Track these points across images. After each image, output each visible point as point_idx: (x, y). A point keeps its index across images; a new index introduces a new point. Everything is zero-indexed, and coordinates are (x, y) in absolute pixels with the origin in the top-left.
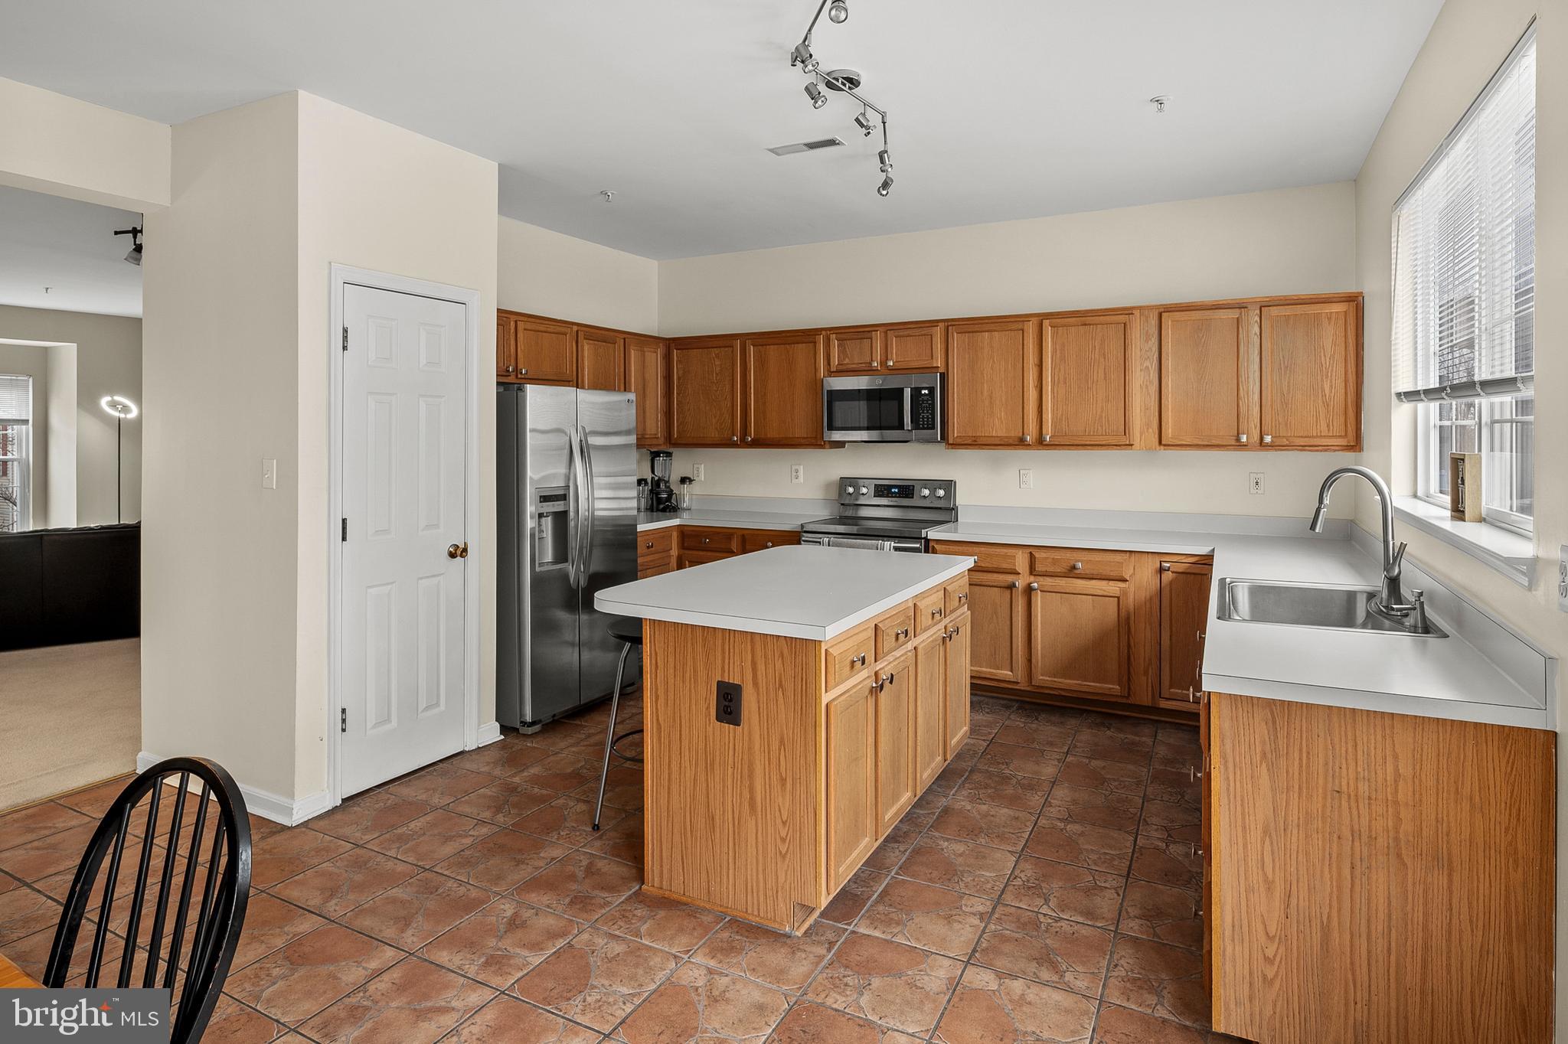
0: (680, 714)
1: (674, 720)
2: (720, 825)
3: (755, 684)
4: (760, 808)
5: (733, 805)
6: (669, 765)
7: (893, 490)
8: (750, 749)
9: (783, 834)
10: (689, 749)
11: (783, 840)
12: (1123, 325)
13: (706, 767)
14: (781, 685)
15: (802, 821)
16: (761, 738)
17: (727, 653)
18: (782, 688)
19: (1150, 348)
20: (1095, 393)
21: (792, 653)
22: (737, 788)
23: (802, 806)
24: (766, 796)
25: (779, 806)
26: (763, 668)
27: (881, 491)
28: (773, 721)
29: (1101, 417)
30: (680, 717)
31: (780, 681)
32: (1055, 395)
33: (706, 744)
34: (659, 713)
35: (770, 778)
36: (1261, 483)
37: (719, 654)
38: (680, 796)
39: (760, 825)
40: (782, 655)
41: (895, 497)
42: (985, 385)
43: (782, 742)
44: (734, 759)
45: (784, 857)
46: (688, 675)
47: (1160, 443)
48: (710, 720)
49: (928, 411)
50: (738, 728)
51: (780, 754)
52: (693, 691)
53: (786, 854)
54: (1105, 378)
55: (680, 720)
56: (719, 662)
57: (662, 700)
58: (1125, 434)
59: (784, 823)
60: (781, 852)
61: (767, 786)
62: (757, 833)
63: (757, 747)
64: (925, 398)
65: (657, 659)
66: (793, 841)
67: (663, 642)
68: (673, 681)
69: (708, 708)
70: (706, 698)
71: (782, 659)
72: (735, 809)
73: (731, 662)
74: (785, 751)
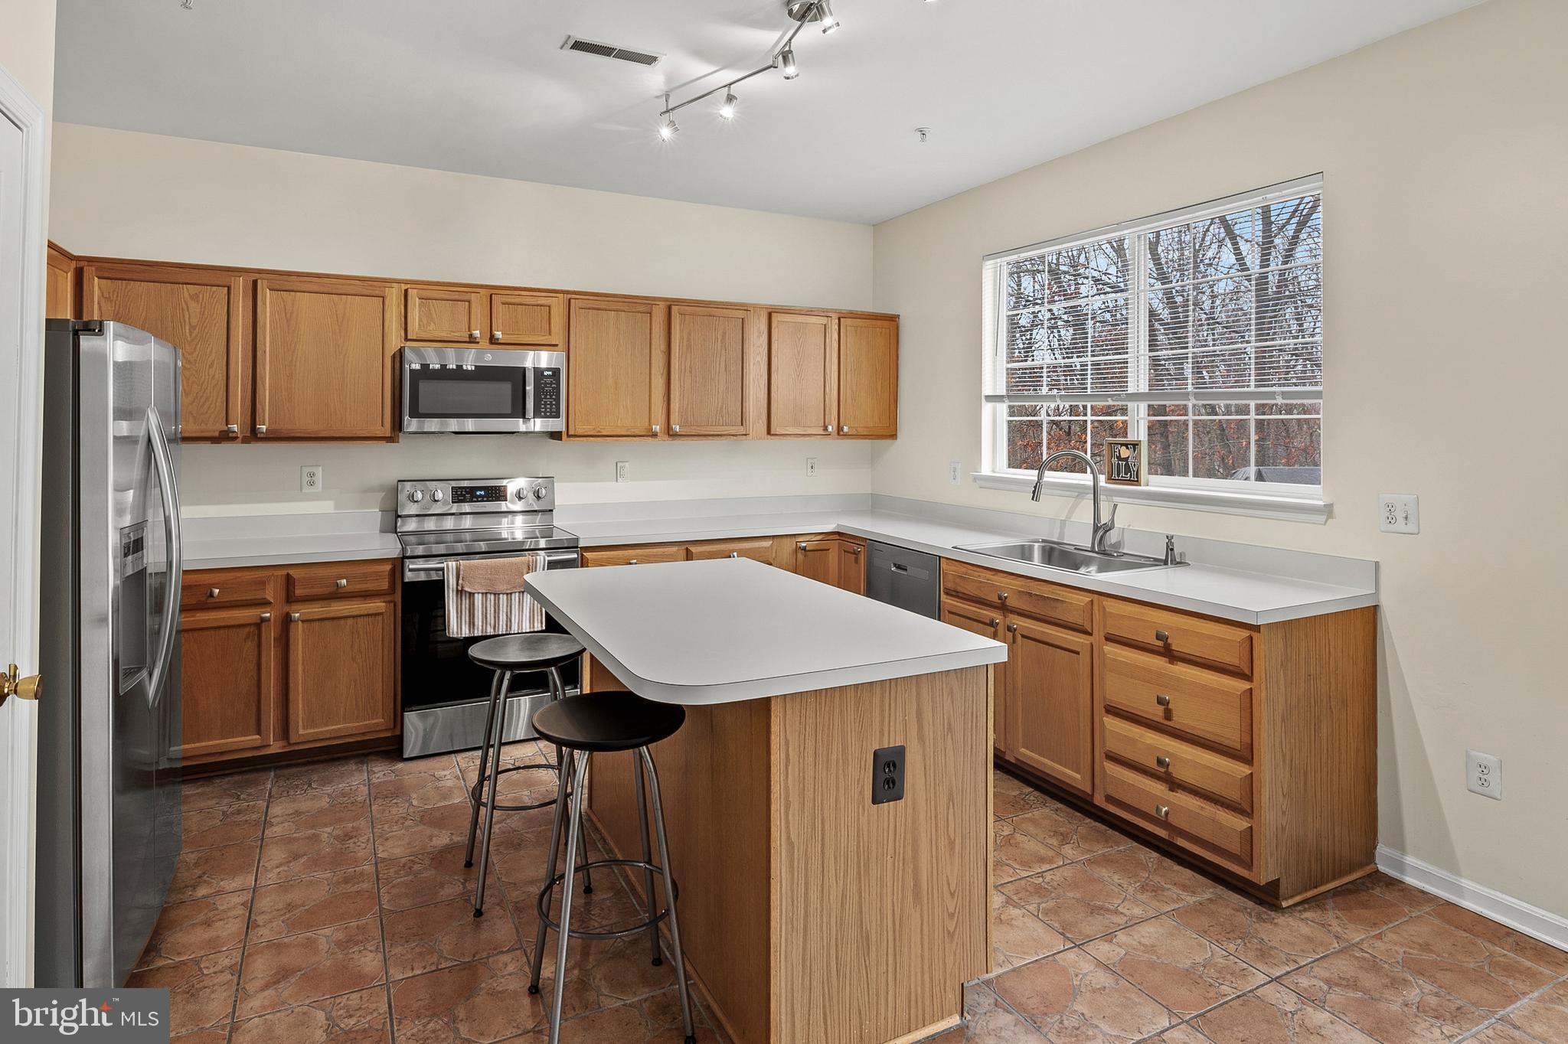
0: (822, 815)
1: (814, 827)
2: (877, 941)
3: (921, 738)
4: (925, 893)
5: (893, 903)
6: (806, 894)
7: (478, 493)
8: (914, 821)
9: (951, 910)
10: (835, 858)
11: (951, 916)
12: (741, 320)
13: (859, 873)
14: (950, 729)
15: (972, 879)
16: (926, 804)
17: (887, 711)
18: (951, 732)
19: (761, 345)
20: (717, 384)
21: (962, 687)
22: (898, 880)
23: (972, 864)
24: (932, 873)
25: (947, 876)
26: (930, 715)
27: (462, 495)
28: (941, 776)
29: (722, 408)
30: (823, 819)
31: (949, 724)
32: (682, 384)
33: (858, 842)
34: (791, 826)
35: (937, 847)
36: (815, 466)
37: (877, 714)
38: (822, 931)
39: (925, 912)
40: (951, 692)
41: (482, 501)
42: (611, 370)
43: (951, 798)
44: (895, 844)
45: (951, 935)
46: (834, 756)
47: (769, 432)
48: (863, 807)
49: (551, 396)
50: (901, 803)
51: (948, 813)
52: (841, 776)
53: (954, 931)
54: (726, 370)
55: (823, 824)
56: (876, 727)
57: (795, 807)
58: (742, 425)
59: (952, 894)
60: (949, 932)
61: (934, 861)
62: (922, 924)
63: (922, 816)
64: (548, 381)
65: (788, 750)
66: (962, 911)
67: (797, 723)
68: (812, 773)
69: (861, 793)
70: (859, 781)
71: (952, 697)
72: (896, 908)
73: (892, 718)
74: (953, 806)
